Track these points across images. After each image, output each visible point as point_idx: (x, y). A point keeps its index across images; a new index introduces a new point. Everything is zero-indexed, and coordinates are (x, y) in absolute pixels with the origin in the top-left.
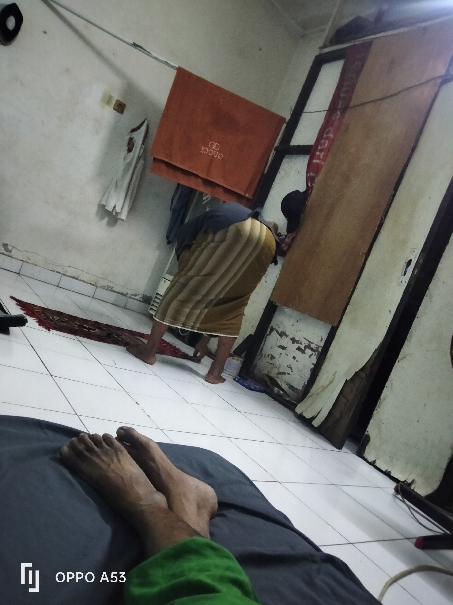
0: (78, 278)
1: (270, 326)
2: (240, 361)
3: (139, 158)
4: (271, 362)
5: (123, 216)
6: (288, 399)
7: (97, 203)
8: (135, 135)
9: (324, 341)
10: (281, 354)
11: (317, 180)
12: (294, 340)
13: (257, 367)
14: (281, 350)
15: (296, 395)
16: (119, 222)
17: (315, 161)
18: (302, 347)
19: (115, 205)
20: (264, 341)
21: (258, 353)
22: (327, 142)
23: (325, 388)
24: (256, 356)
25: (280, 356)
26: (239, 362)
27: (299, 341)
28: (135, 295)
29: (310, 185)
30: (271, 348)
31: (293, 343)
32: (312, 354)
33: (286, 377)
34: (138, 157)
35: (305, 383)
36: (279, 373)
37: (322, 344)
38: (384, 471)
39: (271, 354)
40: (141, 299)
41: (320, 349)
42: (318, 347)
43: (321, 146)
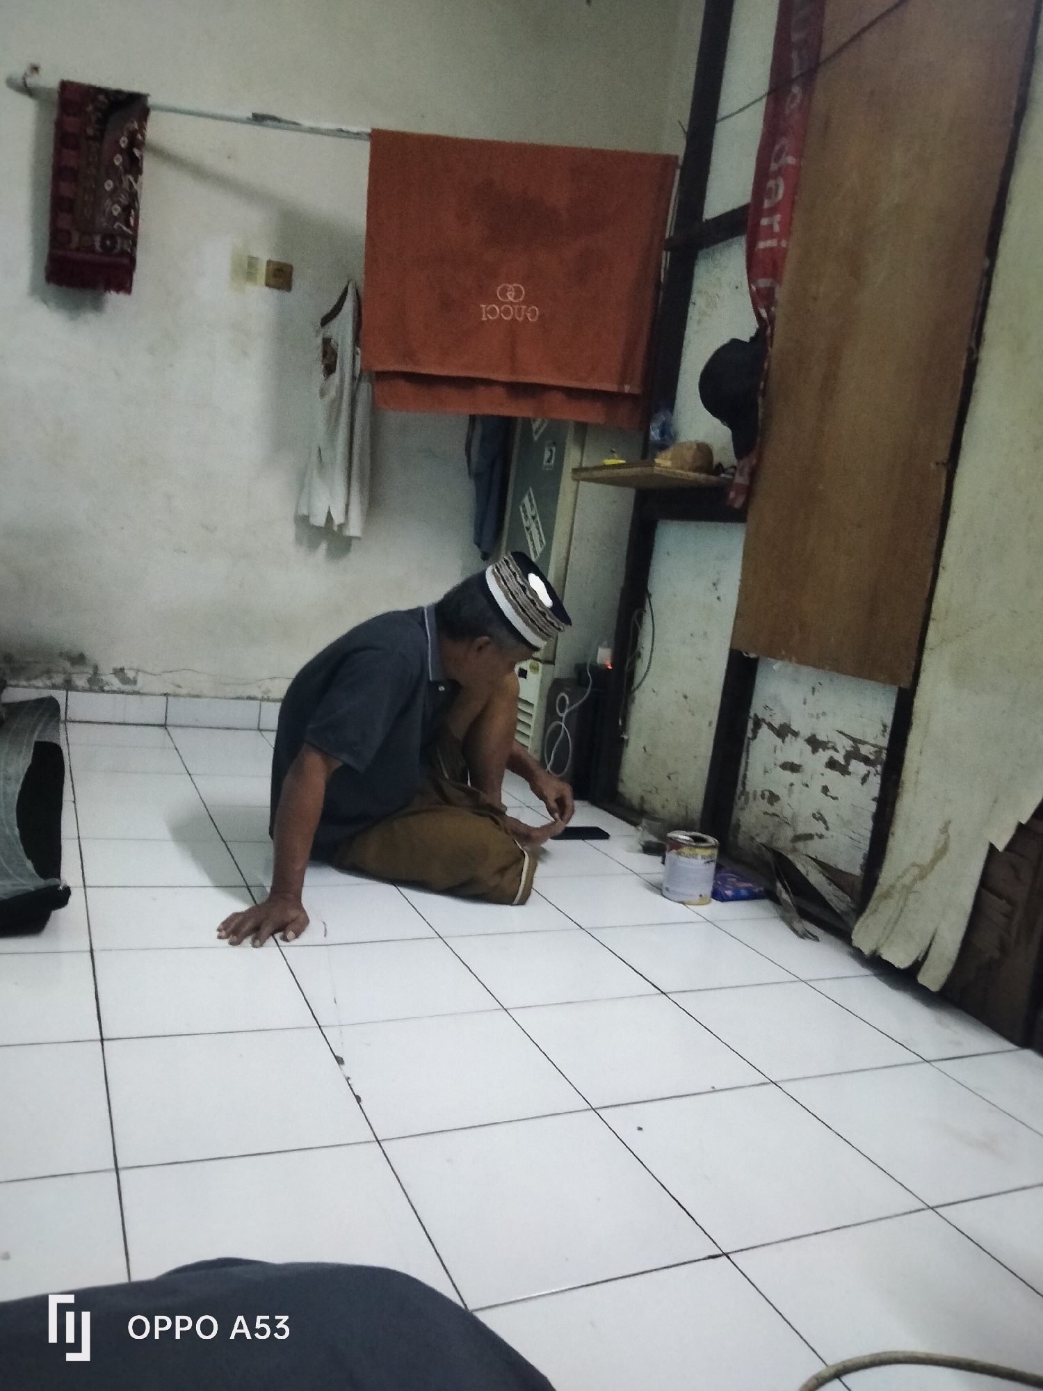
1: (752, 714)
3: (356, 381)
4: (771, 810)
5: (354, 530)
7: (292, 514)
8: (333, 329)
9: (889, 730)
10: (792, 785)
11: (781, 294)
12: (815, 744)
13: (743, 829)
14: (789, 776)
17: (762, 245)
18: (840, 758)
19: (329, 513)
20: (744, 754)
21: (739, 792)
22: (781, 182)
23: (924, 872)
24: (734, 800)
25: (790, 792)
27: (828, 742)
29: (764, 314)
30: (766, 772)
31: (815, 751)
32: (869, 772)
33: (815, 847)
34: (353, 377)
35: (864, 854)
36: (798, 838)
37: (884, 742)
39: (767, 789)
41: (884, 756)
42: (879, 750)
43: (769, 198)
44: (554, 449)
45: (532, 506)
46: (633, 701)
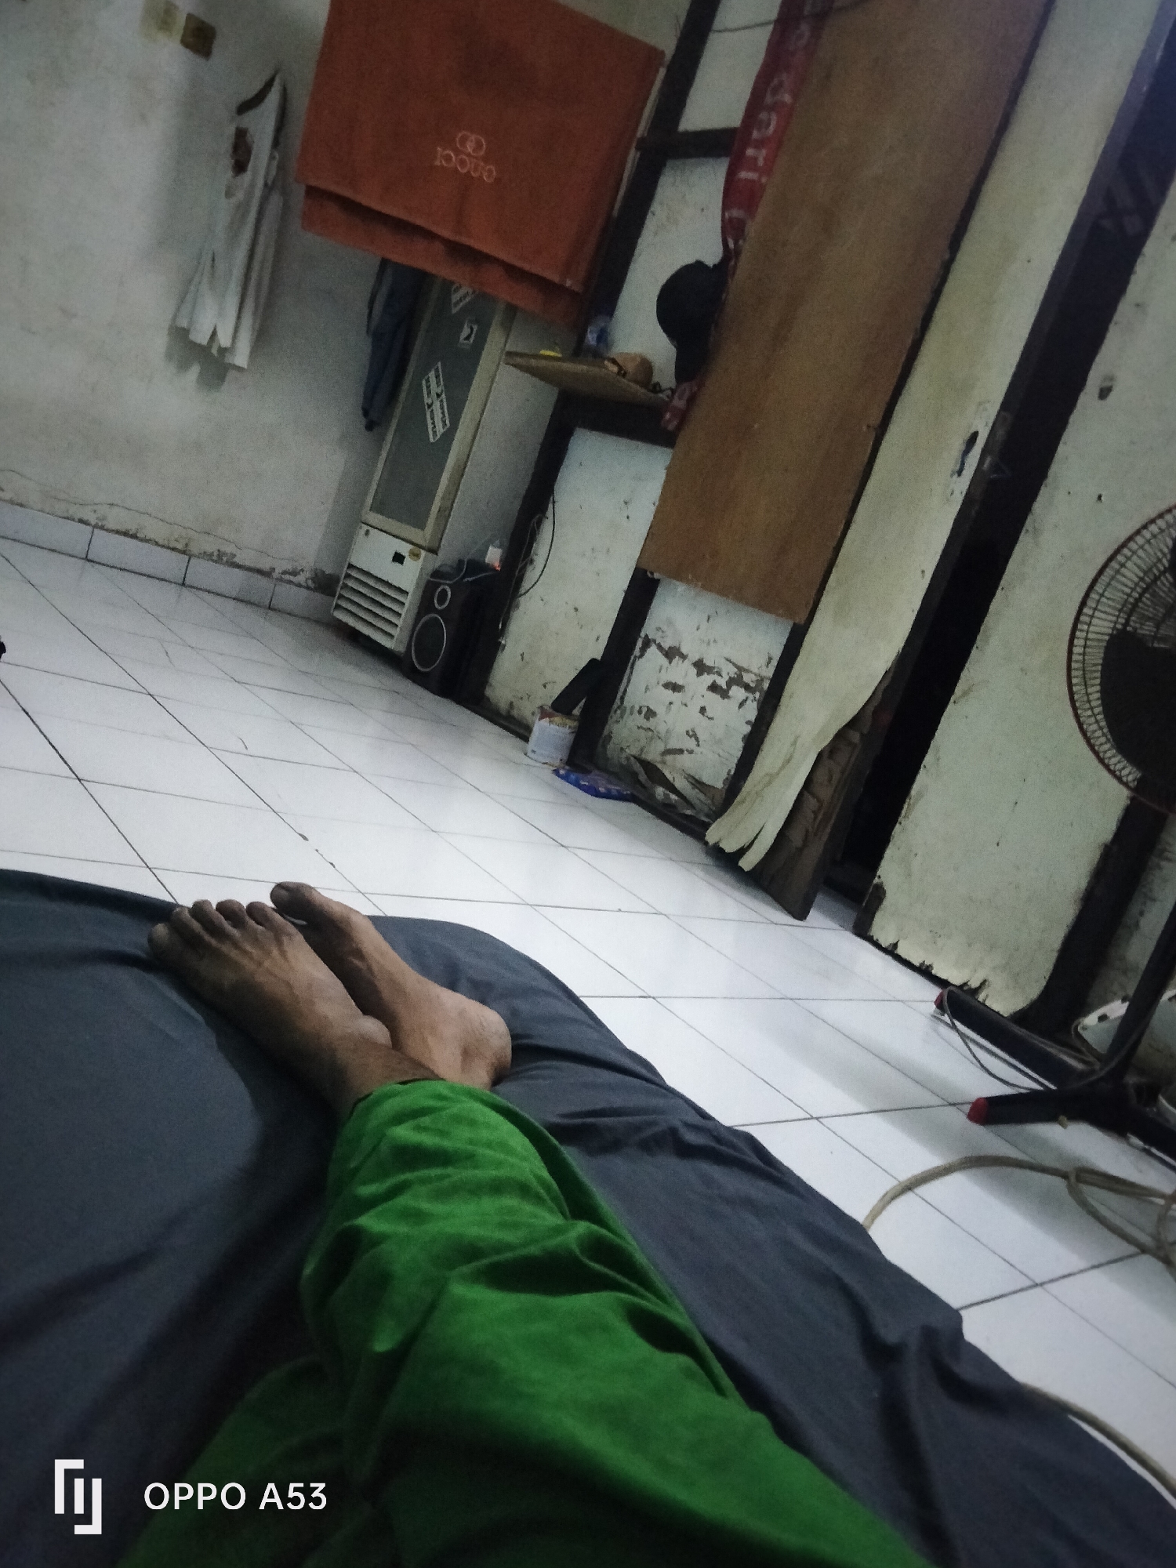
0: (138, 535)
1: (643, 634)
2: (570, 727)
3: (268, 188)
4: (646, 724)
5: (241, 358)
6: (689, 812)
7: (166, 325)
8: (249, 120)
9: (775, 663)
10: (671, 703)
11: (752, 229)
12: (701, 667)
13: (614, 740)
14: (669, 694)
15: (709, 802)
16: (231, 375)
17: (744, 175)
18: (722, 682)
19: (215, 329)
20: (628, 671)
21: (615, 706)
22: (774, 118)
23: (771, 778)
24: (609, 713)
25: (668, 710)
26: (567, 730)
27: (714, 668)
28: (294, 573)
29: (732, 246)
30: (647, 689)
31: (699, 674)
32: (747, 698)
33: (684, 761)
34: (266, 184)
35: (730, 771)
36: (669, 752)
37: (769, 672)
38: (917, 964)
39: (646, 704)
40: (310, 582)
41: (766, 685)
42: (761, 680)
43: (759, 129)
44: (475, 328)
45: (438, 383)
46: (517, 606)
